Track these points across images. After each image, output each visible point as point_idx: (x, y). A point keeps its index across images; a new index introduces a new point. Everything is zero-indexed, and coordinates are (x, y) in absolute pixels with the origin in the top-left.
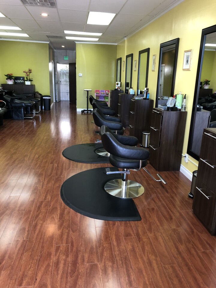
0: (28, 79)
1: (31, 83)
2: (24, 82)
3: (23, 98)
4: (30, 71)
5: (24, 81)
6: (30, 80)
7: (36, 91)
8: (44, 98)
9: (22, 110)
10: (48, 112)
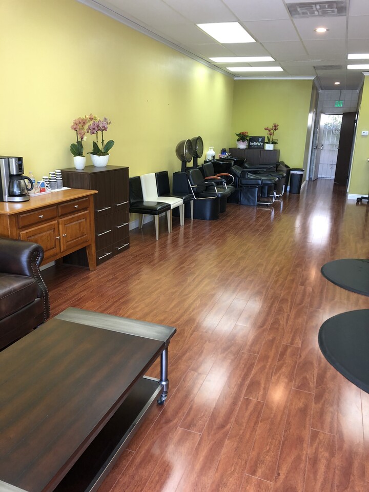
0: (271, 140)
1: (274, 147)
2: (264, 146)
3: (259, 170)
4: (276, 127)
5: (264, 143)
6: (274, 143)
7: (280, 161)
8: (292, 172)
9: (255, 191)
10: (295, 196)
